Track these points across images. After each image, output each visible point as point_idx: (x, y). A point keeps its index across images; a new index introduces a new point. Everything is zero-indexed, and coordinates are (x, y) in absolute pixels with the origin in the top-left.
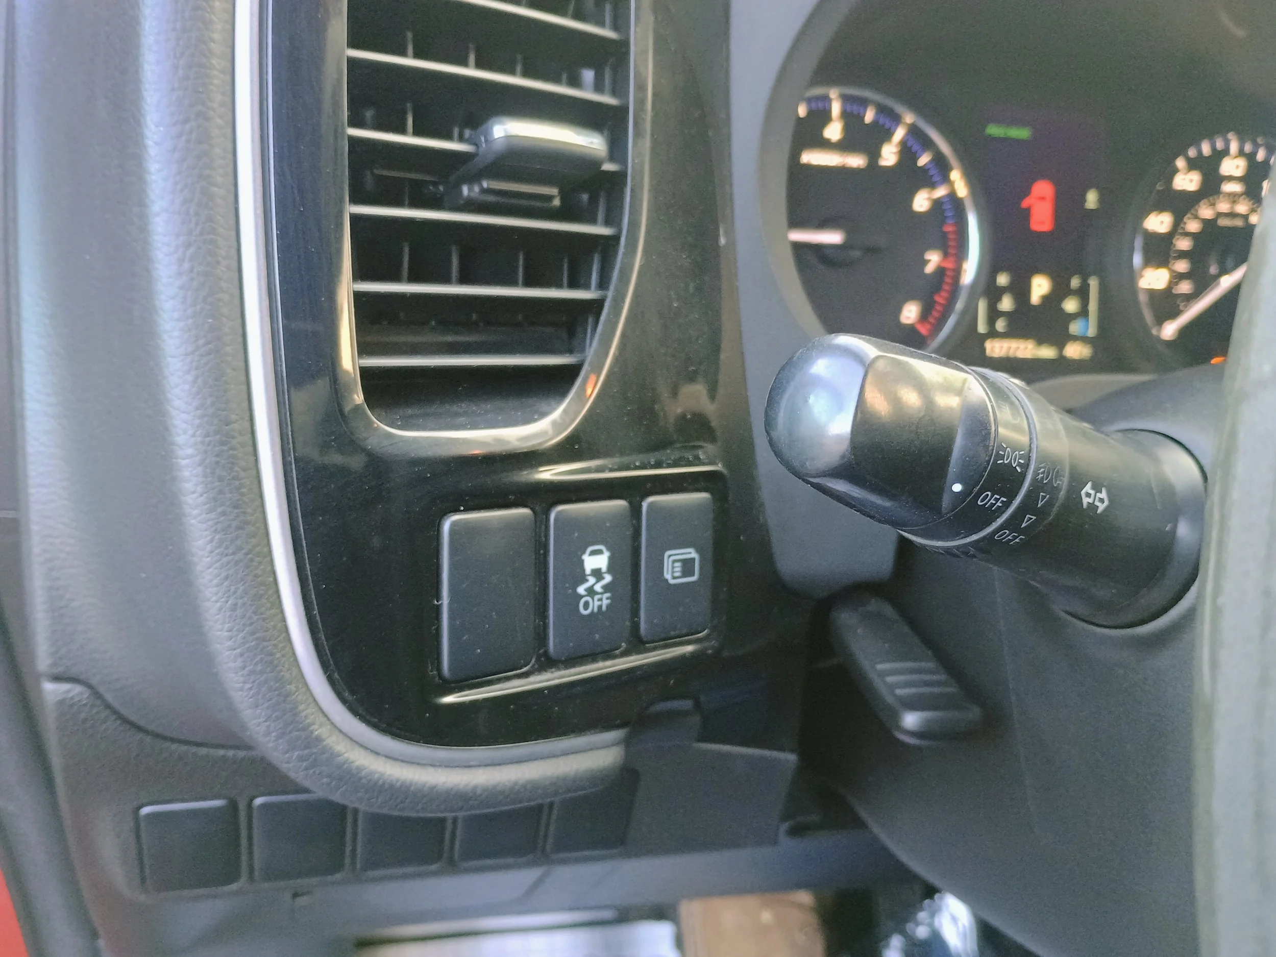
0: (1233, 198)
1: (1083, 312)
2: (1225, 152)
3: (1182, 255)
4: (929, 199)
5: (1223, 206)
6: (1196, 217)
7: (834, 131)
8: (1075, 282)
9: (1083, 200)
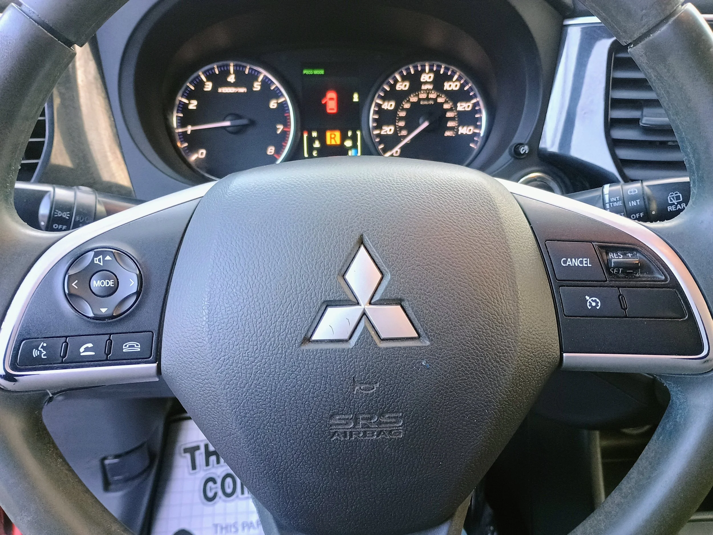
0: (428, 91)
1: (355, 146)
2: (423, 71)
3: (401, 119)
4: (277, 103)
5: (423, 96)
6: (408, 101)
7: (231, 79)
8: (350, 134)
9: (352, 98)
